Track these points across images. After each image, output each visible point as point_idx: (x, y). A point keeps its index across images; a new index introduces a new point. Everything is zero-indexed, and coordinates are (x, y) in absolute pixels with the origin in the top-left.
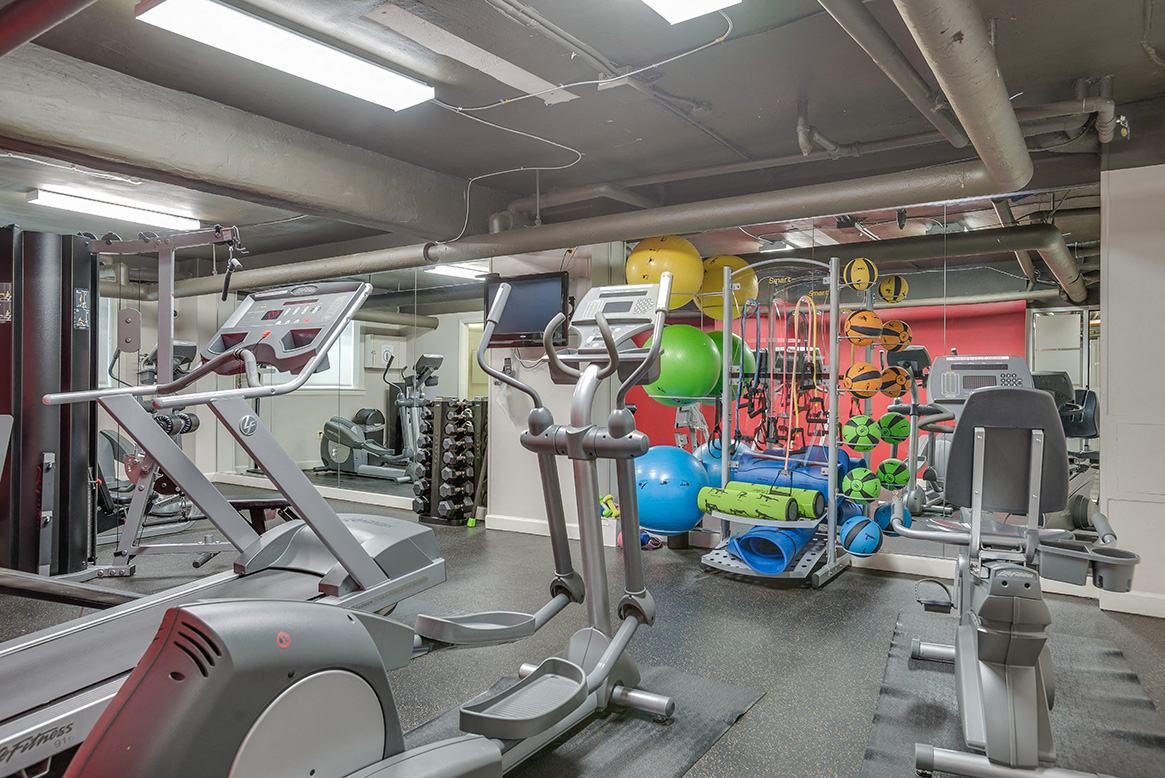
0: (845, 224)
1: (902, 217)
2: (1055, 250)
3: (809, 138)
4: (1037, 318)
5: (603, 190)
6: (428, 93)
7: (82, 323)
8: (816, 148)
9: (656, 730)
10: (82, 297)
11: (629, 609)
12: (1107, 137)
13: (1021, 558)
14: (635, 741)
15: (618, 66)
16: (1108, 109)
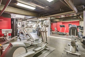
0: (65, 16)
1: (69, 15)
2: (81, 17)
3: (61, 10)
4: (80, 22)
5: (48, 14)
6: (35, 8)
7: (17, 23)
8: (62, 10)
9: (48, 51)
10: (17, 22)
11: (46, 43)
12: (84, 8)
13: (74, 39)
14: (46, 52)
15: (47, 6)
16: (83, 6)
